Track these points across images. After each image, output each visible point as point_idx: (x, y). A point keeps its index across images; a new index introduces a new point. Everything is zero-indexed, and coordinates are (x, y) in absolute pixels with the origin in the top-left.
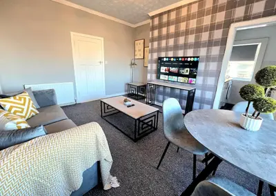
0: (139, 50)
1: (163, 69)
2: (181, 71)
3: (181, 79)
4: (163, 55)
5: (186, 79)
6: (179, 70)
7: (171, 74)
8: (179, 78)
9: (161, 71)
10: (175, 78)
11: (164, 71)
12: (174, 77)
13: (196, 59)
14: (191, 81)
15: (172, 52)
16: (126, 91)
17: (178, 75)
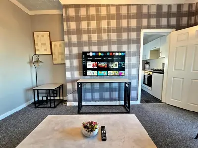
0: (44, 44)
1: (90, 65)
2: (111, 65)
3: (111, 73)
4: (86, 49)
5: (116, 72)
6: (108, 65)
7: (99, 69)
8: (109, 72)
9: (88, 67)
10: (105, 73)
11: (91, 67)
12: (103, 72)
13: (123, 54)
14: (121, 73)
15: (96, 47)
16: (27, 100)
17: (108, 69)
